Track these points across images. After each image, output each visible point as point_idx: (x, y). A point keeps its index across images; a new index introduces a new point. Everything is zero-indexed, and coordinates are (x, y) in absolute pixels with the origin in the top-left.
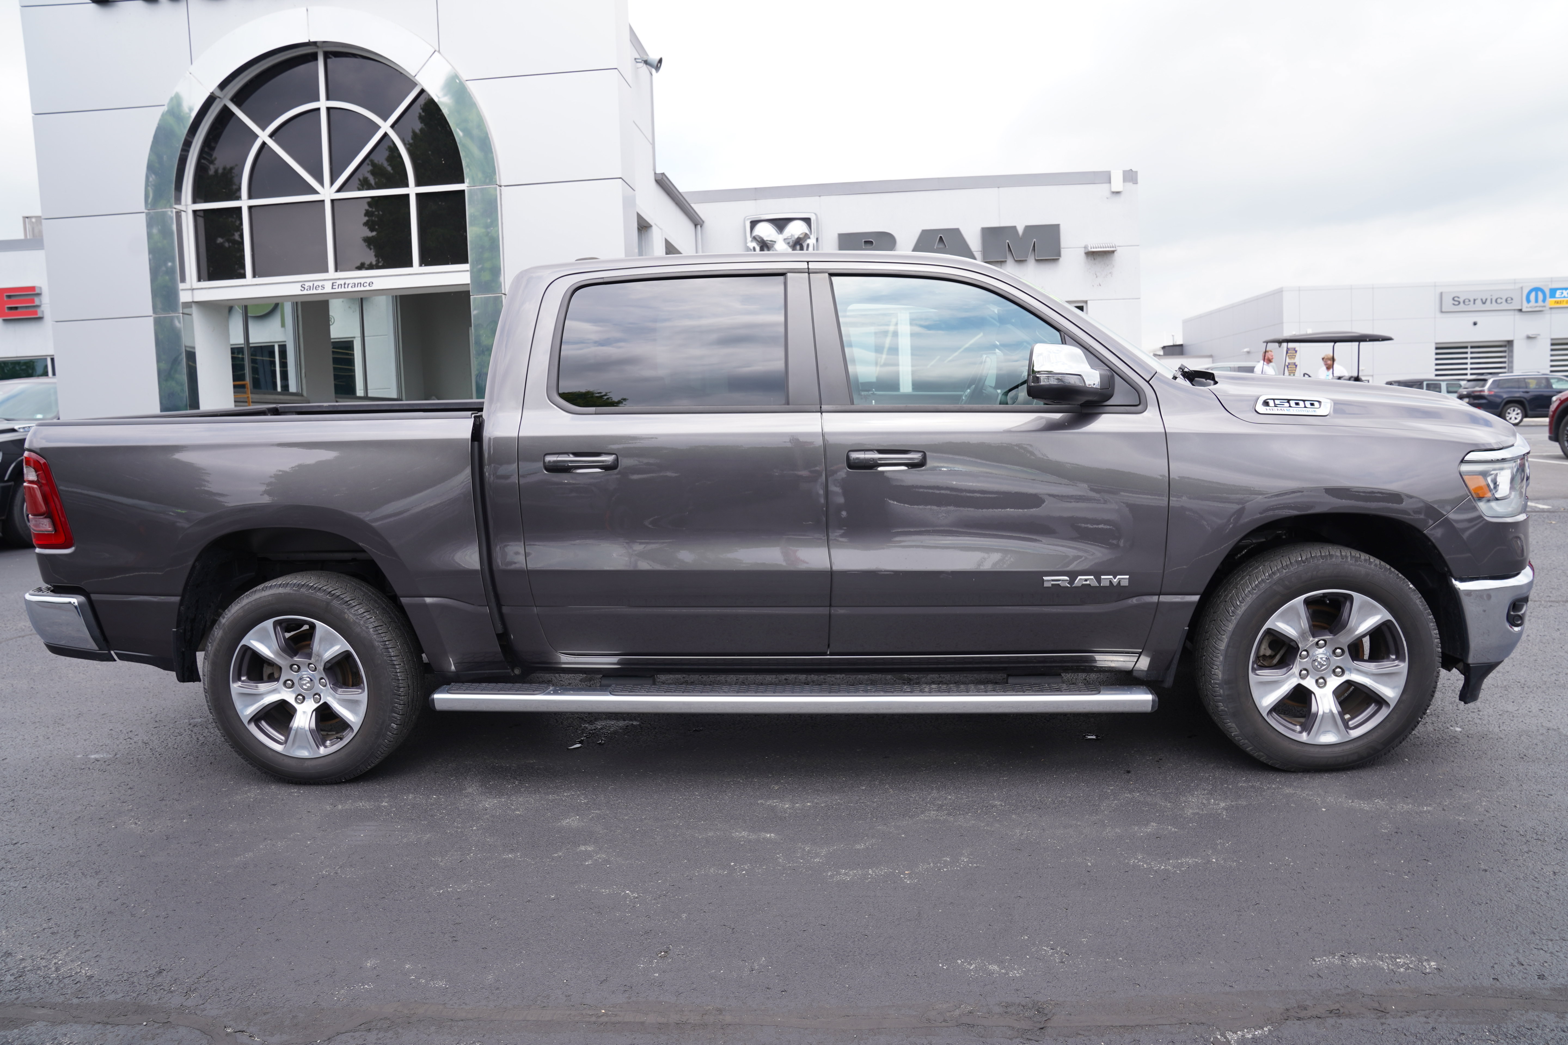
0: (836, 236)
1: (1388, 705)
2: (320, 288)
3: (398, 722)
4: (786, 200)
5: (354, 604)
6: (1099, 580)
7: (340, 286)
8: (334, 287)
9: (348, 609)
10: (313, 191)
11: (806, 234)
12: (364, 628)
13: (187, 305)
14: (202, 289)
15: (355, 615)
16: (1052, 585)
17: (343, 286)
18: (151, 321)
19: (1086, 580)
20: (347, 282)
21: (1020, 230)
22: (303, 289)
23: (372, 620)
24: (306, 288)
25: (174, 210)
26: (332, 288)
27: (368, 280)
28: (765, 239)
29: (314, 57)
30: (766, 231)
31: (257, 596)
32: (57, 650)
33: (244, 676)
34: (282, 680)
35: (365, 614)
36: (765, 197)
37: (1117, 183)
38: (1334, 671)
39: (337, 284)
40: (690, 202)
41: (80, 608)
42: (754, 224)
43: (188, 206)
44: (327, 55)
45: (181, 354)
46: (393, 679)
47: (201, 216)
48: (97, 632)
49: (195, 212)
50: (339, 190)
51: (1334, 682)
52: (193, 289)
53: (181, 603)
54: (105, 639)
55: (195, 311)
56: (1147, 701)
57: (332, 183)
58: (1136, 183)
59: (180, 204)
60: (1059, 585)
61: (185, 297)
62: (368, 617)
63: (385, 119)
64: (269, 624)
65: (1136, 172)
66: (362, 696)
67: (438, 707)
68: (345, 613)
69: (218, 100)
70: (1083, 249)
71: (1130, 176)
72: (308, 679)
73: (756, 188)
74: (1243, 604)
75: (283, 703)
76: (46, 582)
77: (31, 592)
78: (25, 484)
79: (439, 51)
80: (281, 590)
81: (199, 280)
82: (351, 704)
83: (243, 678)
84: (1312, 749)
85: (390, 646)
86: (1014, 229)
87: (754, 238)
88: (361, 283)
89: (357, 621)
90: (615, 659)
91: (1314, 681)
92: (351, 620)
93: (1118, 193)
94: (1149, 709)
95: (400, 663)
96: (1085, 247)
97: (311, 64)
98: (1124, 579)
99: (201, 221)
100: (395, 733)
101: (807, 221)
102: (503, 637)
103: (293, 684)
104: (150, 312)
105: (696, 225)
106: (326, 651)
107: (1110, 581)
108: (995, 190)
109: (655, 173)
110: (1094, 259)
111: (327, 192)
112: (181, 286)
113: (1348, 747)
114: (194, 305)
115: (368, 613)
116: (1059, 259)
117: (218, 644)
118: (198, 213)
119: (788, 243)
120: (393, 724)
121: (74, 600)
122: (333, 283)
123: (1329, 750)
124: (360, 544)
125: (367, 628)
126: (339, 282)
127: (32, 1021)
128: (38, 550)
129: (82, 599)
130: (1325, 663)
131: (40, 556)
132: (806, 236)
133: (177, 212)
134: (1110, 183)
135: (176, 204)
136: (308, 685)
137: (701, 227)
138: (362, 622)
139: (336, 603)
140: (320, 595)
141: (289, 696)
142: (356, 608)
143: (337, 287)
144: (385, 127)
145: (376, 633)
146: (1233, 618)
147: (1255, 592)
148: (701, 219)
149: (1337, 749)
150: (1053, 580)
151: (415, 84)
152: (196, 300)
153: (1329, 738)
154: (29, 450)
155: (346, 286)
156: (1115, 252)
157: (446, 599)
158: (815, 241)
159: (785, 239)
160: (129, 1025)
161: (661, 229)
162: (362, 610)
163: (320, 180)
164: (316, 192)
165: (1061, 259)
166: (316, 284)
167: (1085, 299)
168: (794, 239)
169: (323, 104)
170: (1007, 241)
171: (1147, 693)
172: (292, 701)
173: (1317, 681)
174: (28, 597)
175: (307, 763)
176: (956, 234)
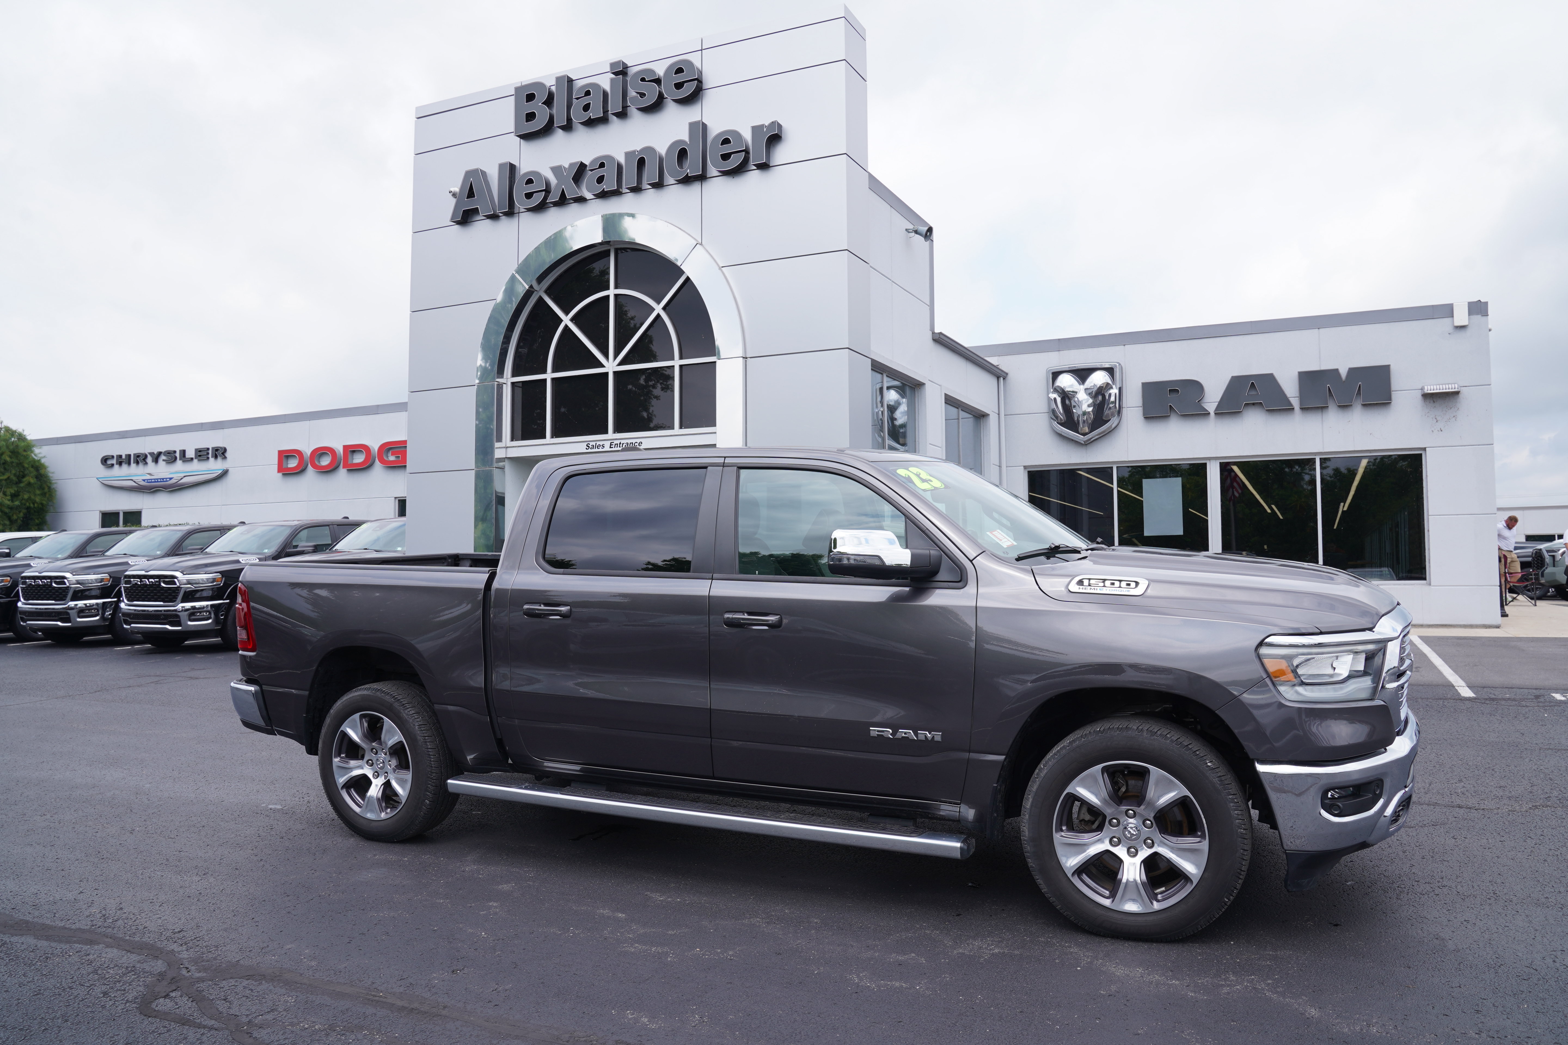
0: (1140, 385)
1: (1192, 882)
2: (601, 447)
3: (431, 799)
4: (1090, 350)
5: (408, 707)
6: (916, 734)
7: (616, 445)
8: (612, 446)
9: (404, 710)
10: (600, 365)
11: (1108, 384)
12: (412, 725)
13: (500, 460)
14: (513, 447)
15: (407, 715)
16: (878, 735)
17: (619, 445)
18: (472, 474)
19: (905, 734)
20: (622, 442)
21: (1343, 373)
22: (588, 448)
23: (418, 720)
24: (590, 447)
25: (496, 383)
26: (610, 447)
27: (638, 441)
28: (1067, 389)
29: (607, 254)
30: (1067, 381)
31: (351, 695)
32: (247, 724)
33: (343, 754)
34: (366, 759)
35: (414, 715)
36: (1069, 348)
37: (1461, 317)
38: (1145, 842)
39: (614, 444)
40: (982, 357)
41: (255, 695)
42: (1056, 375)
43: (508, 379)
44: (617, 251)
45: (492, 502)
46: (427, 766)
47: (519, 387)
48: (265, 713)
49: (513, 384)
50: (620, 364)
51: (1144, 853)
52: (507, 447)
53: (310, 696)
54: (269, 719)
55: (507, 464)
56: (955, 848)
57: (615, 357)
58: (1485, 316)
59: (502, 377)
60: (882, 735)
61: (499, 454)
62: (416, 717)
63: (659, 302)
64: (357, 716)
66: (408, 776)
67: (450, 790)
68: (401, 713)
69: (535, 292)
70: (1419, 392)
71: (1478, 309)
72: (382, 761)
73: (1059, 339)
74: (1045, 768)
75: (364, 777)
76: (243, 675)
77: (235, 681)
78: (237, 606)
79: (701, 244)
80: (365, 692)
81: (512, 439)
82: (401, 782)
83: (343, 755)
84: (1115, 915)
85: (428, 741)
86: (1336, 372)
87: (1056, 390)
88: (632, 443)
89: (408, 719)
90: (578, 768)
91: (1126, 849)
92: (404, 718)
93: (1462, 327)
94: (958, 855)
95: (435, 754)
96: (1421, 390)
97: (603, 261)
98: (938, 736)
99: (519, 391)
100: (428, 807)
101: (1110, 371)
102: (500, 743)
103: (373, 764)
104: (473, 465)
105: (998, 378)
106: (389, 740)
107: (926, 736)
108: (1313, 332)
109: (933, 333)
110: (1434, 402)
111: (611, 366)
112: (497, 445)
113: (1151, 918)
114: (506, 460)
115: (417, 714)
116: (1388, 403)
117: (327, 728)
118: (516, 384)
119: (1089, 394)
120: (426, 801)
121: (252, 688)
122: (611, 443)
123: (1132, 918)
124: (411, 662)
125: (414, 725)
126: (616, 442)
127: (98, 944)
128: (240, 652)
129: (258, 688)
130: (1135, 833)
131: (243, 656)
132: (1108, 386)
133: (498, 385)
134: (1452, 317)
135: (498, 377)
136: (381, 765)
137: (1004, 379)
138: (411, 721)
139: (396, 705)
140: (387, 698)
141: (368, 772)
142: (409, 710)
143: (613, 446)
144: (658, 309)
145: (420, 729)
146: (1037, 780)
147: (1056, 757)
148: (1002, 371)
149: (1140, 919)
150: (878, 731)
151: (683, 272)
152: (508, 457)
153: (1131, 907)
154: (241, 582)
155: (621, 445)
156: (1463, 394)
157: (459, 708)
158: (1117, 391)
159: (1085, 389)
160: (138, 954)
161: (939, 385)
162: (413, 712)
163: (606, 355)
164: (603, 366)
165: (1391, 404)
166: (598, 443)
167: (1423, 446)
168: (1096, 389)
169: (612, 292)
170: (1330, 385)
171: (958, 842)
172: (370, 776)
173: (1128, 850)
174: (232, 684)
175: (374, 824)
176: (1269, 379)
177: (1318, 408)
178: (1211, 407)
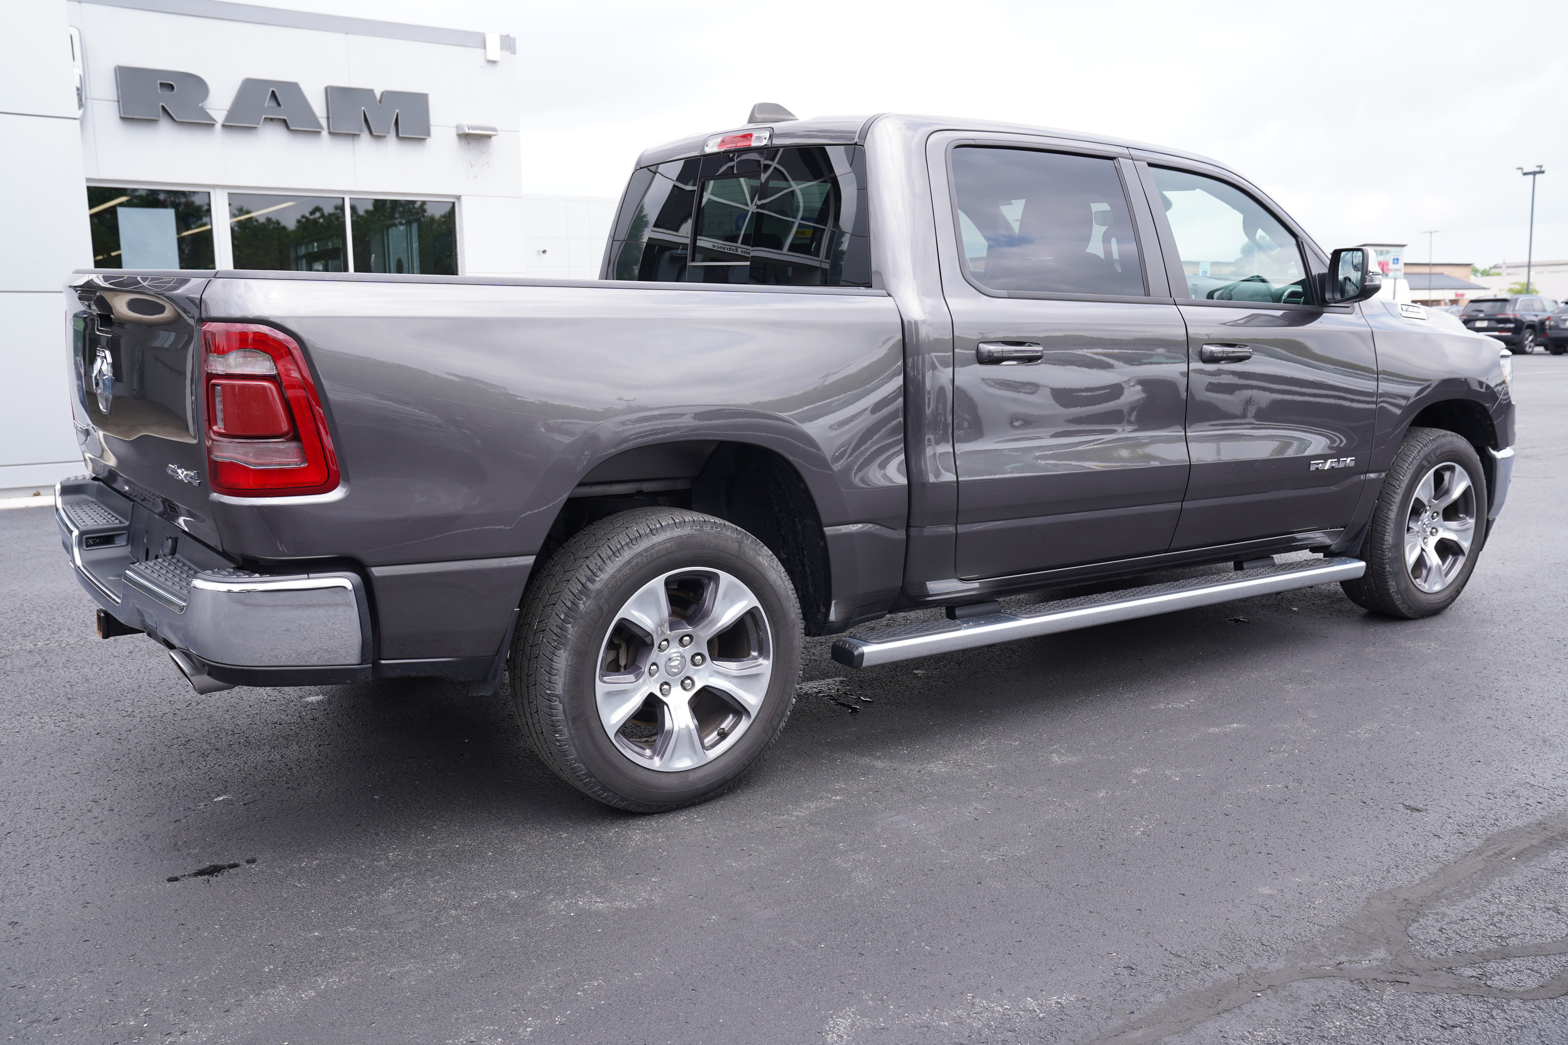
0: (113, 69)
21: (378, 95)
37: (494, 50)
38: (1431, 532)
51: (1432, 541)
58: (515, 53)
65: (514, 39)
70: (455, 129)
71: (508, 44)
86: (371, 92)
93: (494, 62)
96: (458, 127)
108: (342, 36)
110: (468, 144)
116: (425, 139)
134: (485, 48)
156: (493, 138)
157: (860, 526)
165: (429, 140)
167: (458, 194)
170: (363, 108)
176: (293, 88)
177: (348, 135)
178: (219, 116)
